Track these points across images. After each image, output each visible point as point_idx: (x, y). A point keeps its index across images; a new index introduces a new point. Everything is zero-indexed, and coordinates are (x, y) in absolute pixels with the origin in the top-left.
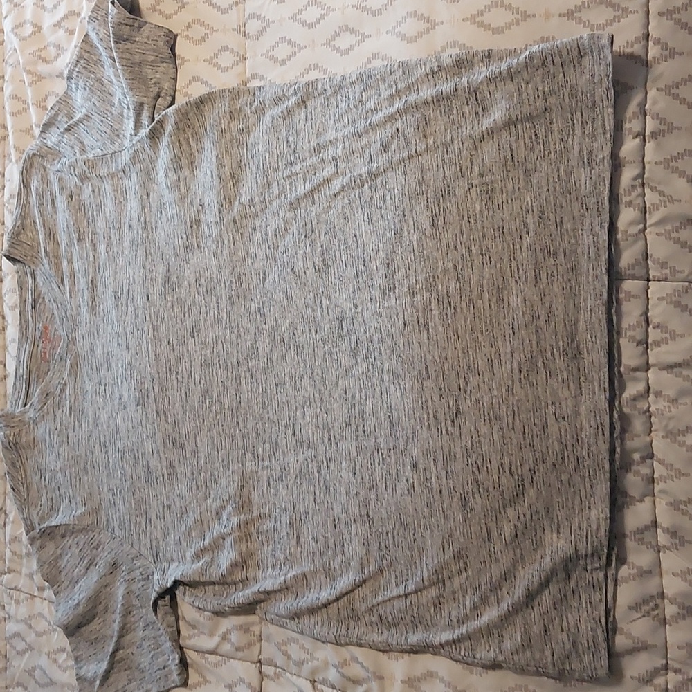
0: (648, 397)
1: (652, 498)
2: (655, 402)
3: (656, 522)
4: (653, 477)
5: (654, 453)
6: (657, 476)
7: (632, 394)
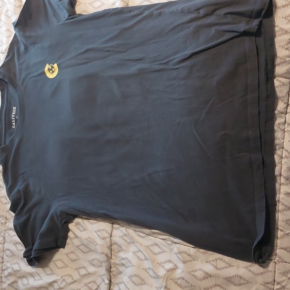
0: (285, 125)
1: (281, 165)
2: (287, 127)
3: (281, 174)
4: (282, 156)
5: (284, 147)
6: (284, 156)
7: (279, 122)
